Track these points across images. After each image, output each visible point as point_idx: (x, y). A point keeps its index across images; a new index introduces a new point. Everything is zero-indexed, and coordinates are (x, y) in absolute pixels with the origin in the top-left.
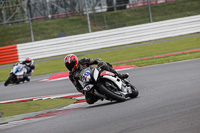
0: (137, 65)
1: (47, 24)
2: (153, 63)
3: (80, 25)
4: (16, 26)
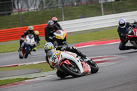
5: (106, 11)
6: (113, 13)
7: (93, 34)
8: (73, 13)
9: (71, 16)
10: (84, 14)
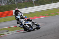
0: (48, 16)
1: (21, 4)
2: (53, 15)
3: (31, 4)
4: (12, 5)
5: (36, 4)
6: (39, 5)
7: (30, 14)
8: (21, 6)
9: (20, 7)
10: (26, 6)
